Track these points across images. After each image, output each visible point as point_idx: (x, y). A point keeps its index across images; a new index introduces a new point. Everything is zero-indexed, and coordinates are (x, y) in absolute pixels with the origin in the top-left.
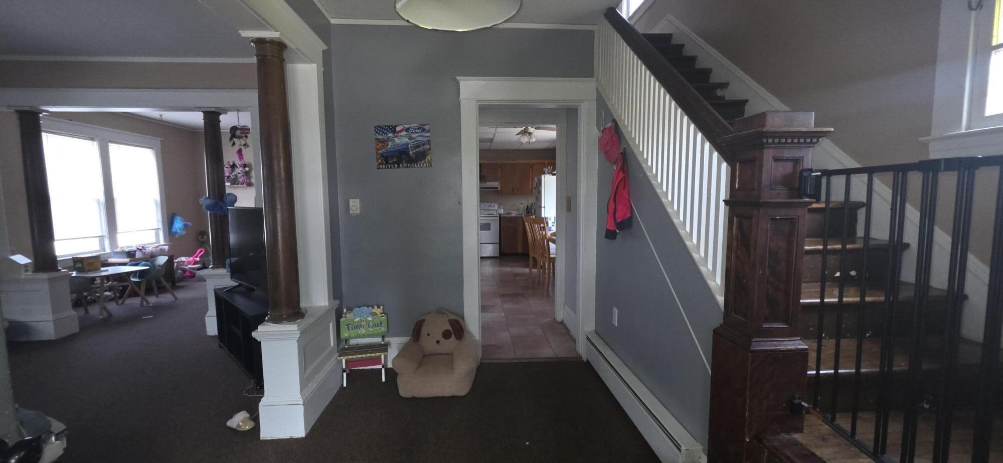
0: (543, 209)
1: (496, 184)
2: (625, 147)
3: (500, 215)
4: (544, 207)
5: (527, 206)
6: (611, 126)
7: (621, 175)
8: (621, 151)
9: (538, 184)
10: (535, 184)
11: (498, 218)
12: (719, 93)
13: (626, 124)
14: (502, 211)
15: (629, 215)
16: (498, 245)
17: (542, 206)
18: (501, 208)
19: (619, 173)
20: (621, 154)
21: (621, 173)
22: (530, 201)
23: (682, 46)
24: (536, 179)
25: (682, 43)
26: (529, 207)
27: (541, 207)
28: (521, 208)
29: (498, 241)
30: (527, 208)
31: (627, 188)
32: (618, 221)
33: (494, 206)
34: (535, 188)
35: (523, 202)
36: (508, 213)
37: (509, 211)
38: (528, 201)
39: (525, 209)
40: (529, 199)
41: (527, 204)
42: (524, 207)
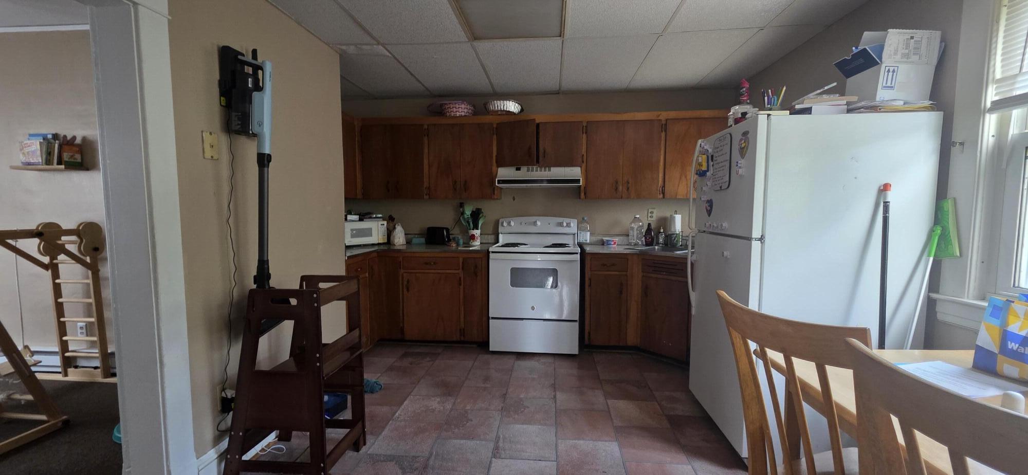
0: (756, 246)
1: (575, 172)
3: (581, 245)
4: (761, 239)
5: (649, 225)
11: (578, 256)
14: (586, 237)
16: (577, 324)
17: (756, 233)
18: (585, 230)
22: (654, 215)
26: (653, 226)
27: (749, 239)
28: (632, 229)
29: (577, 318)
30: (649, 229)
33: (568, 225)
35: (638, 216)
36: (603, 243)
37: (605, 239)
38: (650, 215)
39: (644, 230)
40: (652, 210)
41: (648, 222)
42: (642, 226)
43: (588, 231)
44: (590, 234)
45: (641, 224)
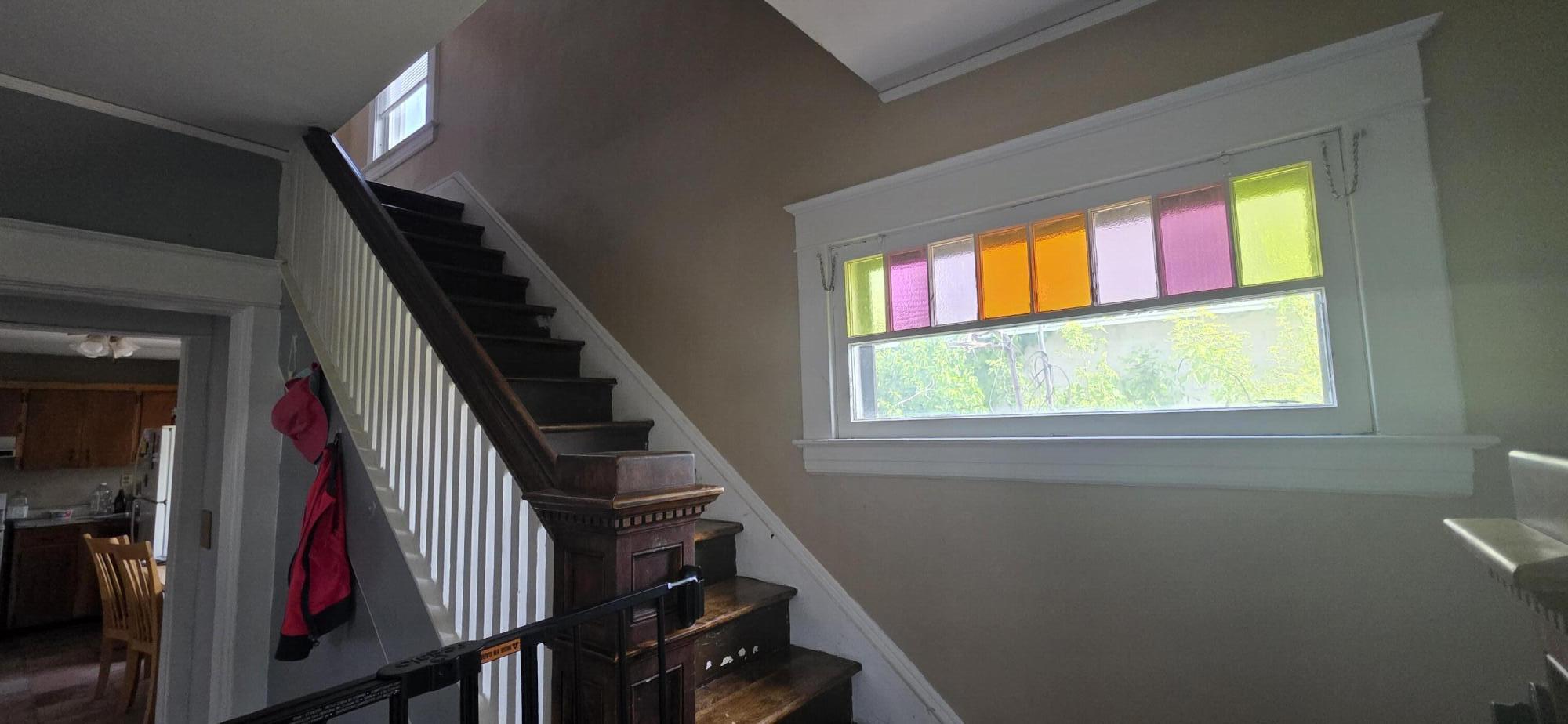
0: (160, 507)
1: (7, 442)
2: (340, 431)
3: (9, 522)
4: (165, 502)
5: (121, 492)
6: (308, 378)
7: (327, 500)
8: (331, 440)
9: (151, 445)
10: (142, 445)
11: (3, 533)
12: (541, 322)
13: (345, 380)
14: (23, 512)
15: (344, 594)
17: (160, 499)
19: (320, 493)
20: (329, 447)
21: (325, 494)
22: (130, 480)
23: (481, 230)
24: (146, 434)
25: (481, 225)
26: (126, 493)
27: (157, 503)
28: (95, 497)
30: (120, 497)
31: (341, 529)
32: (315, 612)
34: (142, 455)
35: (105, 484)
36: (49, 516)
37: (53, 511)
38: (123, 480)
39: (112, 499)
40: (126, 476)
41: (119, 488)
42: (110, 494)
43: (26, 505)
44: (29, 509)
45: (107, 492)
